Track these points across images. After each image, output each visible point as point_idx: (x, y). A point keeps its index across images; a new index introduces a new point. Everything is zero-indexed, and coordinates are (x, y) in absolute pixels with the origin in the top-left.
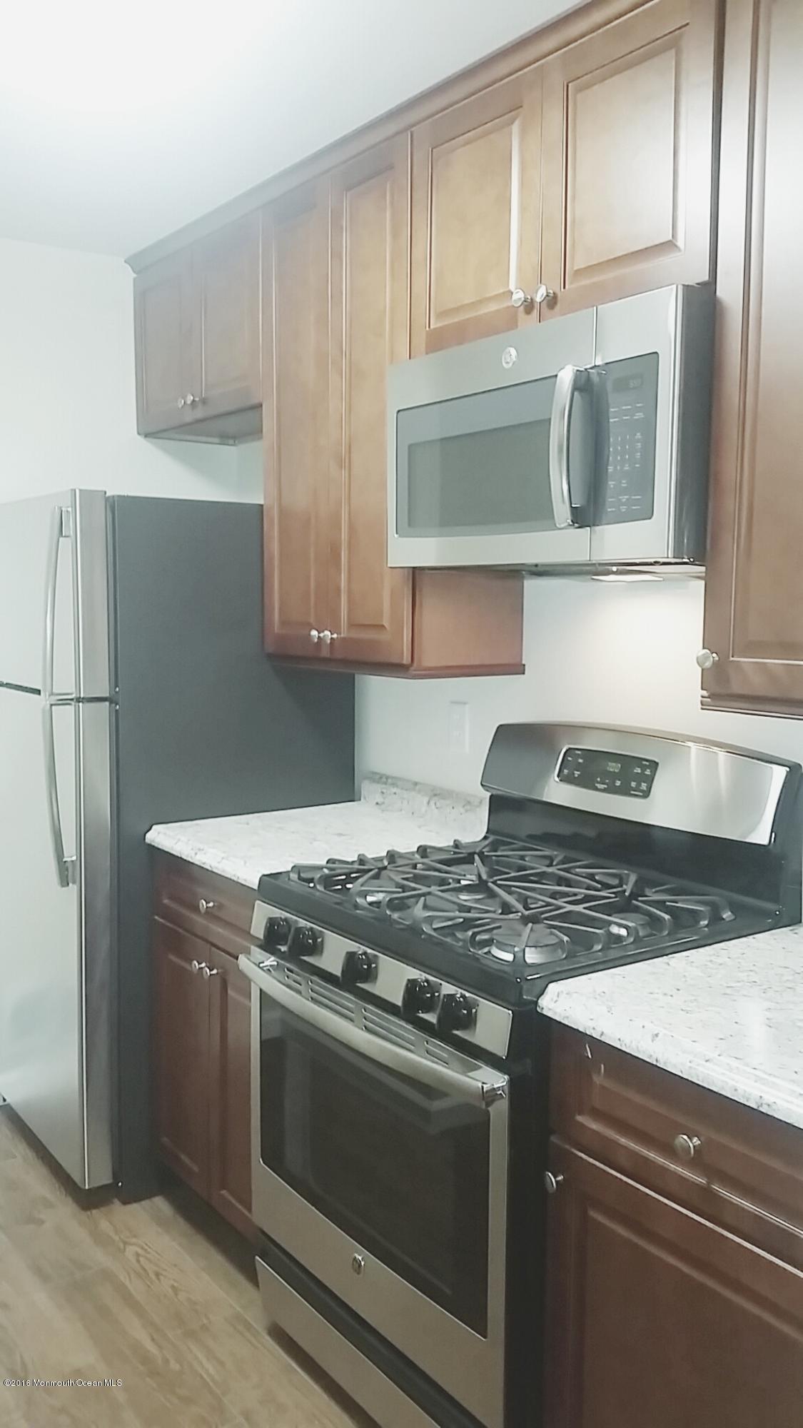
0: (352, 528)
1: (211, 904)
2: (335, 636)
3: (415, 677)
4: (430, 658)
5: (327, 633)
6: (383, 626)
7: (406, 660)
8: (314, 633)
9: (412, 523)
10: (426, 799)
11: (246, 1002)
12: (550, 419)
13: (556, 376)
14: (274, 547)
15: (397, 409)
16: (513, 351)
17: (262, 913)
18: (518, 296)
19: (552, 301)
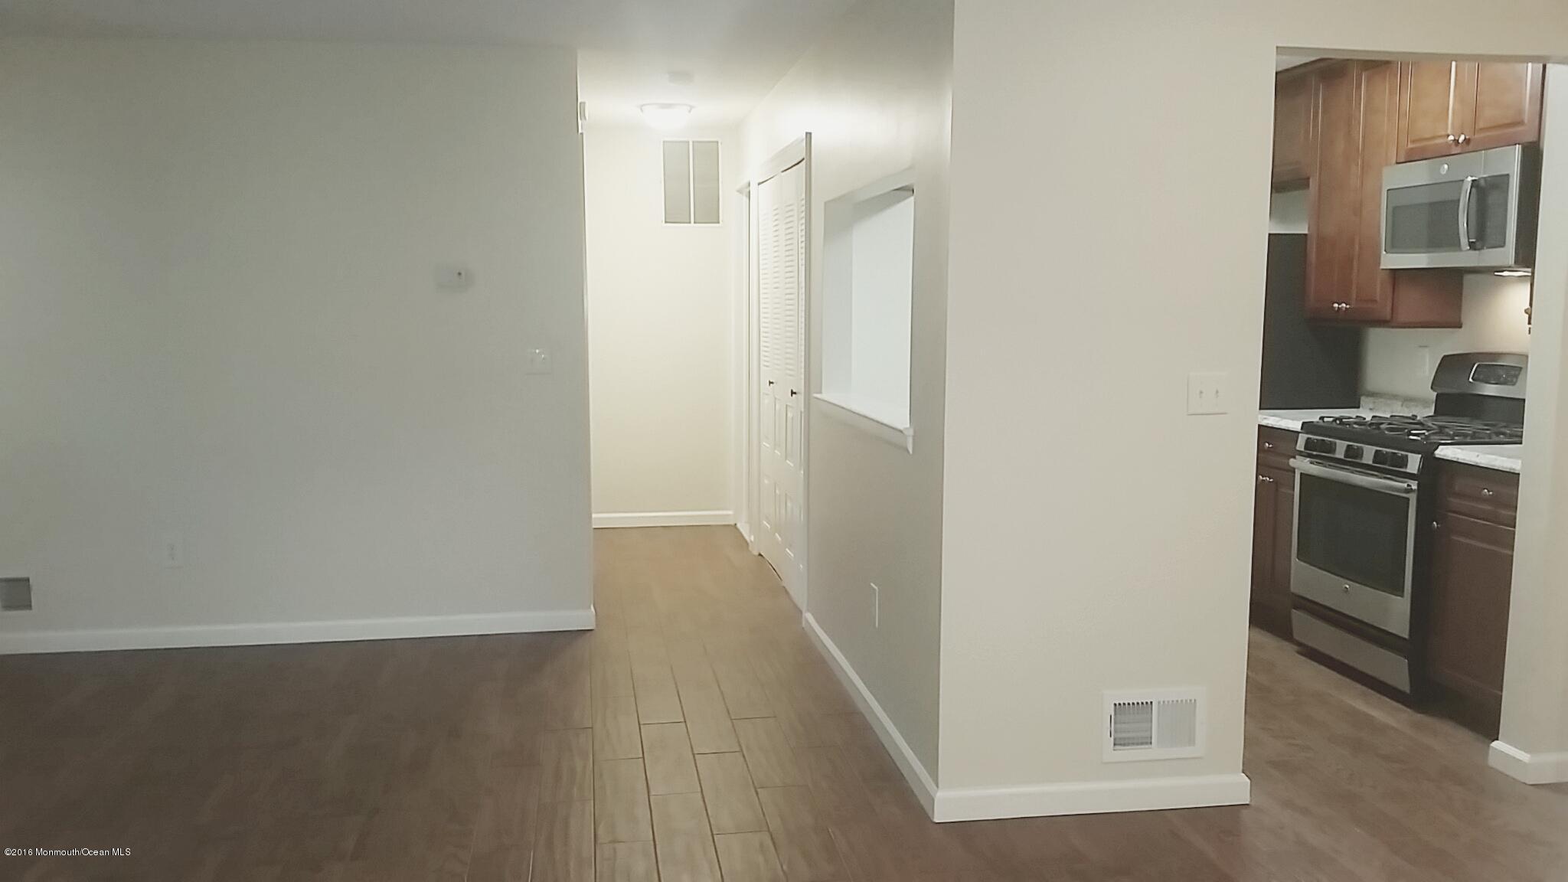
0: (1360, 248)
1: (1271, 446)
2: (1348, 306)
3: (1393, 327)
4: (1402, 317)
5: (1344, 305)
6: (1376, 301)
7: (1388, 317)
8: (1336, 305)
9: (1394, 246)
10: (1400, 403)
11: (1290, 492)
12: (1459, 200)
13: (1463, 181)
14: (1313, 256)
15: (1388, 188)
16: (1446, 166)
17: (1302, 439)
18: (1451, 138)
19: (1467, 141)
